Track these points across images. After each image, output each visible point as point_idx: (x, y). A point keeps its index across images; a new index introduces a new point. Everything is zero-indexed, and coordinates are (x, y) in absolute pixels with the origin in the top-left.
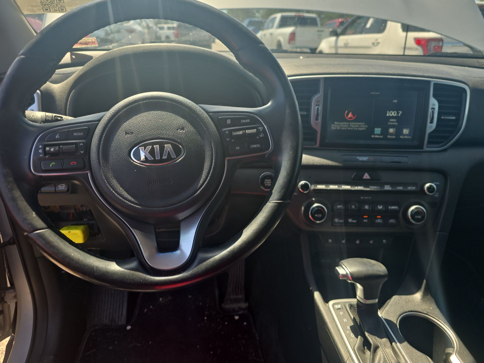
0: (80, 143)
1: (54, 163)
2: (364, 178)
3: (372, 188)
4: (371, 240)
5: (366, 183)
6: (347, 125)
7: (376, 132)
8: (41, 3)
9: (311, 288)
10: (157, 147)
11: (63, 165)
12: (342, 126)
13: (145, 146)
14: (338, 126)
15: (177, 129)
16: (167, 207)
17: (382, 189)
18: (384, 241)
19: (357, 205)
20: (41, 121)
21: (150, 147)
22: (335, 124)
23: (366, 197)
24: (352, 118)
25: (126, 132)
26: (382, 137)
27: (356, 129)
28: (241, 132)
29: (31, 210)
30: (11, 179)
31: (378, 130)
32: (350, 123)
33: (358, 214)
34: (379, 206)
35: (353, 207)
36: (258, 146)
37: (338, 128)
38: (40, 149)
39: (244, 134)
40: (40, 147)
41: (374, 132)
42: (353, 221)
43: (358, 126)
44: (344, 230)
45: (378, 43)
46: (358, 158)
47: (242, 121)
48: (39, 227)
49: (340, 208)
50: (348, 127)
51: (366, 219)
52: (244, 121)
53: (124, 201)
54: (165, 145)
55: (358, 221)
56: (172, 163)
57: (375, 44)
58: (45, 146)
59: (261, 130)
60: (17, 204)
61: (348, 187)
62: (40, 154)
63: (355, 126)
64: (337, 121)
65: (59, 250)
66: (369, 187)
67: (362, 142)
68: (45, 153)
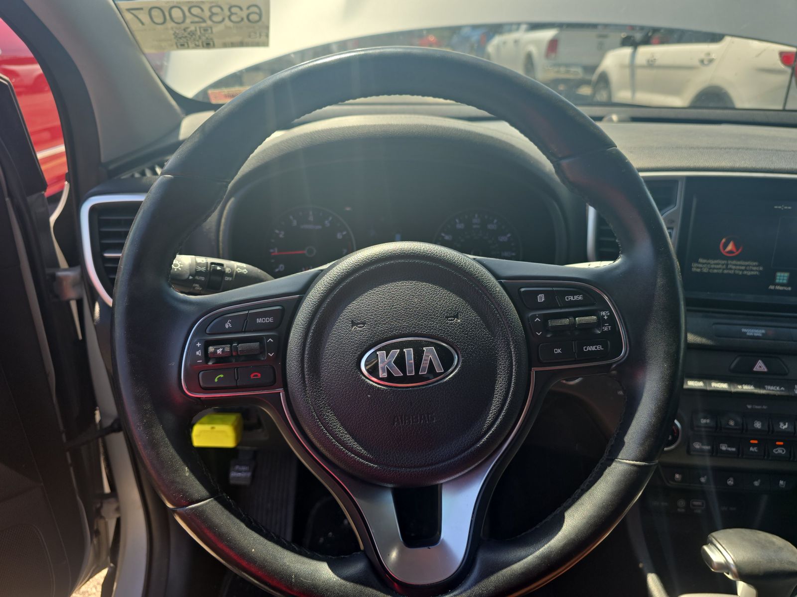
0: (268, 337)
1: (222, 376)
2: (755, 369)
3: (769, 390)
4: (757, 480)
5: (758, 380)
6: (723, 265)
7: (780, 279)
8: (174, 34)
9: (641, 565)
10: (409, 352)
11: (238, 379)
12: (713, 266)
13: (388, 349)
14: (705, 266)
15: (447, 317)
16: (426, 466)
17: (791, 394)
18: (781, 482)
19: (739, 420)
20: (188, 275)
21: (397, 352)
22: (700, 263)
23: (758, 405)
24: (733, 253)
25: (352, 321)
26: (790, 289)
27: (741, 273)
28: (566, 321)
29: (182, 463)
30: (148, 406)
31: (784, 276)
32: (730, 262)
33: (740, 438)
34: (781, 424)
35: (732, 423)
36: (599, 348)
37: (705, 270)
38: (198, 349)
39: (572, 326)
40: (199, 345)
41: (776, 279)
42: (729, 449)
43: (743, 268)
44: (708, 462)
45: (711, 61)
46: (744, 330)
47: (568, 298)
48: (196, 496)
49: (706, 423)
50: (724, 269)
51: (754, 445)
52: (572, 298)
53: (347, 453)
54: (424, 349)
55: (738, 449)
56: (436, 384)
57: (706, 62)
58: (207, 344)
59: (606, 317)
60: (158, 454)
61: (723, 386)
62: (198, 358)
63: (738, 267)
64: (704, 258)
65: (230, 543)
66: (764, 388)
67: (749, 298)
68: (207, 356)
